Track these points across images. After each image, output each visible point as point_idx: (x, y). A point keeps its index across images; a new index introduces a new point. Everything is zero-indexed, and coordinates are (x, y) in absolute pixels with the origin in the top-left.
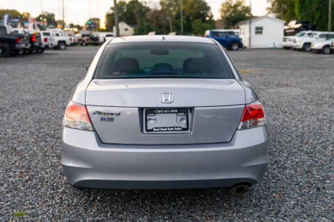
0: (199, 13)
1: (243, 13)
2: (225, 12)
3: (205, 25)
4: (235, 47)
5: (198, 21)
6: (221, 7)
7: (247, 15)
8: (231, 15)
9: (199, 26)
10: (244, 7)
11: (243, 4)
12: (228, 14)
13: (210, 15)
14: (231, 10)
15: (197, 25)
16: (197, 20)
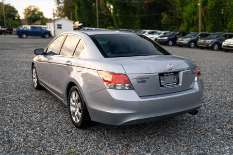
0: (10, 14)
1: (39, 16)
2: (27, 14)
3: (15, 22)
4: (47, 36)
5: (11, 19)
6: (24, 11)
7: (41, 17)
8: (31, 16)
9: (11, 22)
10: (39, 12)
11: (38, 10)
12: (29, 16)
13: (17, 15)
14: (31, 13)
15: (10, 21)
16: (9, 19)
